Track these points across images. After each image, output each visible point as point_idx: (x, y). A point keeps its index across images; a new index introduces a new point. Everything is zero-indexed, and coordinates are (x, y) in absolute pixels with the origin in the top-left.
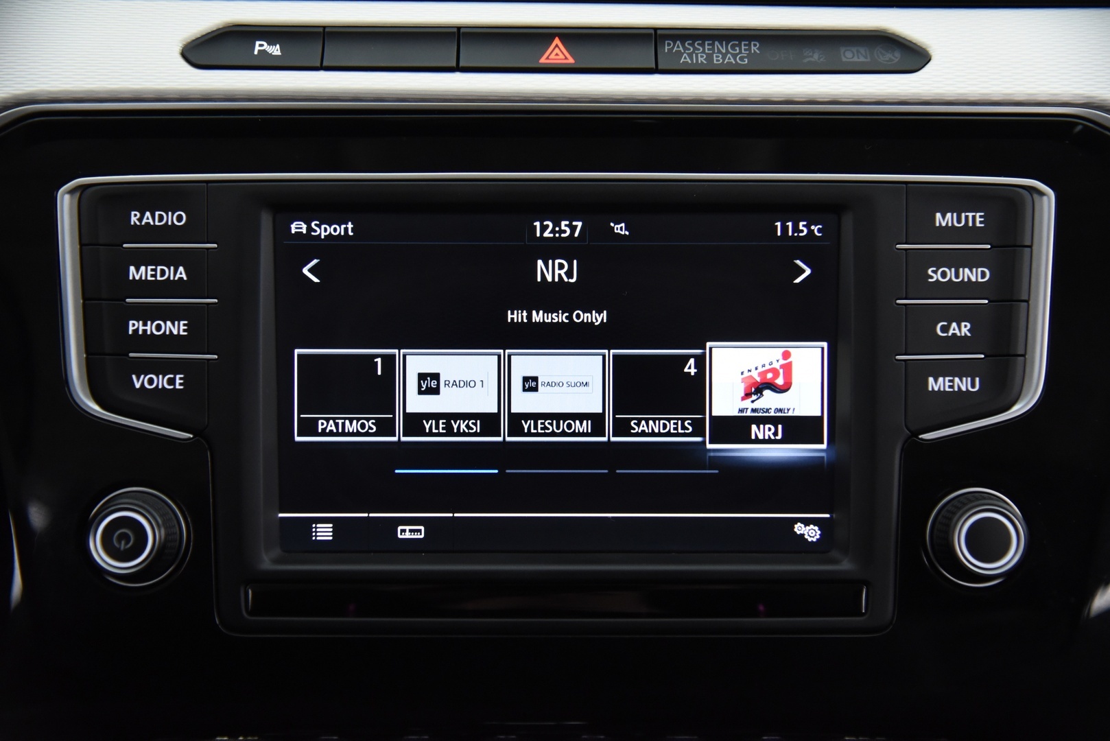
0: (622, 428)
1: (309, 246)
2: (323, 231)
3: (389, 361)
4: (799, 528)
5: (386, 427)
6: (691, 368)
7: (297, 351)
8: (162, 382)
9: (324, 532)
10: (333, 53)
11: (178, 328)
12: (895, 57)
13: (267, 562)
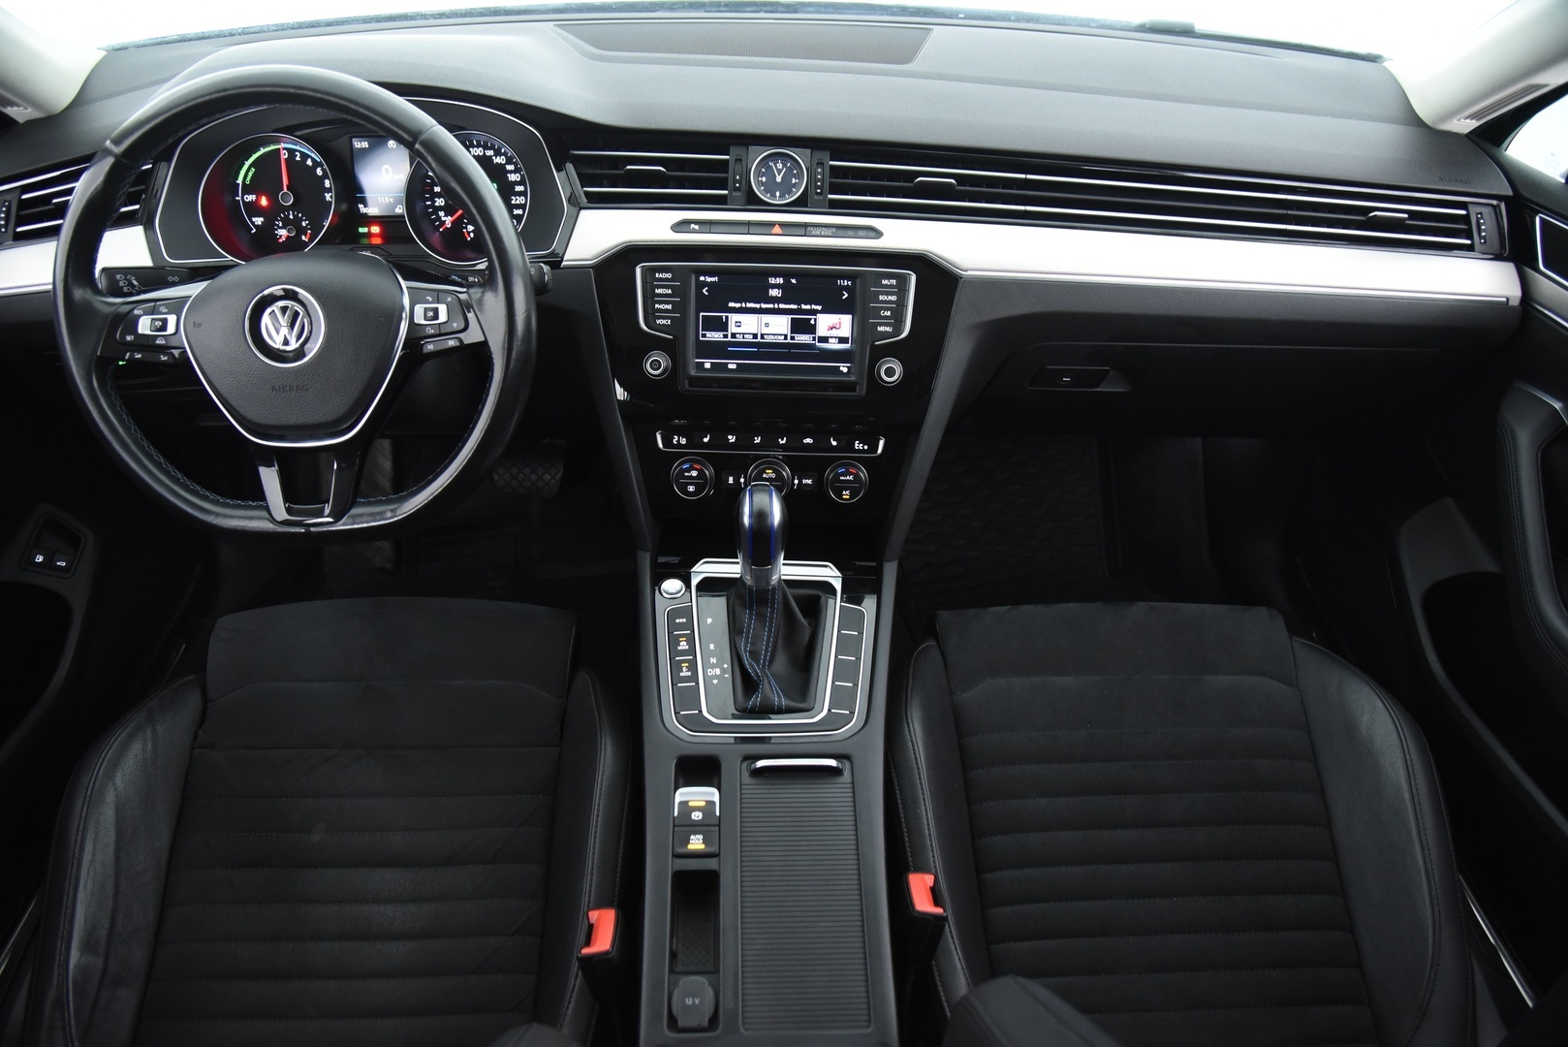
0: (793, 338)
1: (705, 284)
2: (709, 279)
3: (727, 317)
4: (841, 368)
5: (726, 336)
6: (812, 322)
7: (701, 314)
8: (664, 322)
9: (708, 366)
10: (713, 229)
11: (669, 307)
12: (873, 234)
13: (693, 372)
